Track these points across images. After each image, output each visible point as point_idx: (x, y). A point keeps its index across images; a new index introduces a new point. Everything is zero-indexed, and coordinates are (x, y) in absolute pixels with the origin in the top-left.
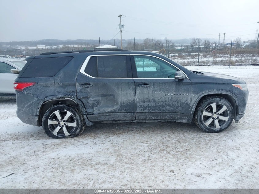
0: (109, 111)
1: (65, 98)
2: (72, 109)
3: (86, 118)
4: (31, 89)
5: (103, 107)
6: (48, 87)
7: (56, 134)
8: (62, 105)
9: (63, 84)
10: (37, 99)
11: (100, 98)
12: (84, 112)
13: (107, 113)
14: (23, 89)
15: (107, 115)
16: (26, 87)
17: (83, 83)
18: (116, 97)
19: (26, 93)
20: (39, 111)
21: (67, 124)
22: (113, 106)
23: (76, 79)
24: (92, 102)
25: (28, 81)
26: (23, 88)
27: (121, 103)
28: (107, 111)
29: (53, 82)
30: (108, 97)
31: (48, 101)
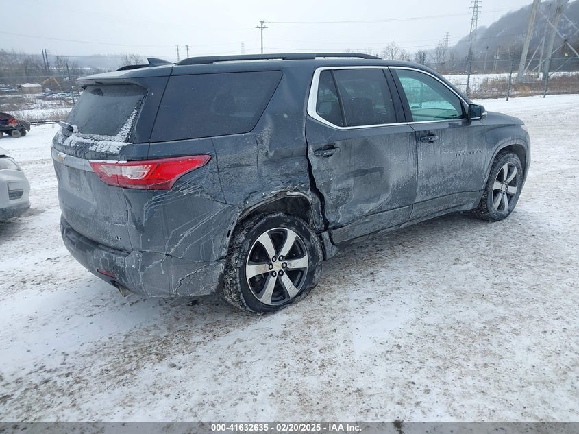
0: (370, 211)
1: (289, 193)
2: (301, 221)
3: (328, 238)
4: (201, 178)
5: (357, 202)
6: (243, 165)
7: (268, 302)
8: (276, 215)
9: (275, 152)
10: (226, 206)
11: (351, 181)
12: (318, 225)
13: (366, 216)
14: (173, 180)
15: (367, 220)
16: (184, 173)
17: (322, 145)
18: (385, 173)
19: (186, 192)
20: (227, 243)
21: (288, 266)
22: (378, 197)
23: (304, 134)
24: (338, 193)
25: (185, 153)
26: (173, 176)
27: (394, 186)
28: (367, 211)
29: (255, 148)
30: (368, 175)
31: (251, 209)
